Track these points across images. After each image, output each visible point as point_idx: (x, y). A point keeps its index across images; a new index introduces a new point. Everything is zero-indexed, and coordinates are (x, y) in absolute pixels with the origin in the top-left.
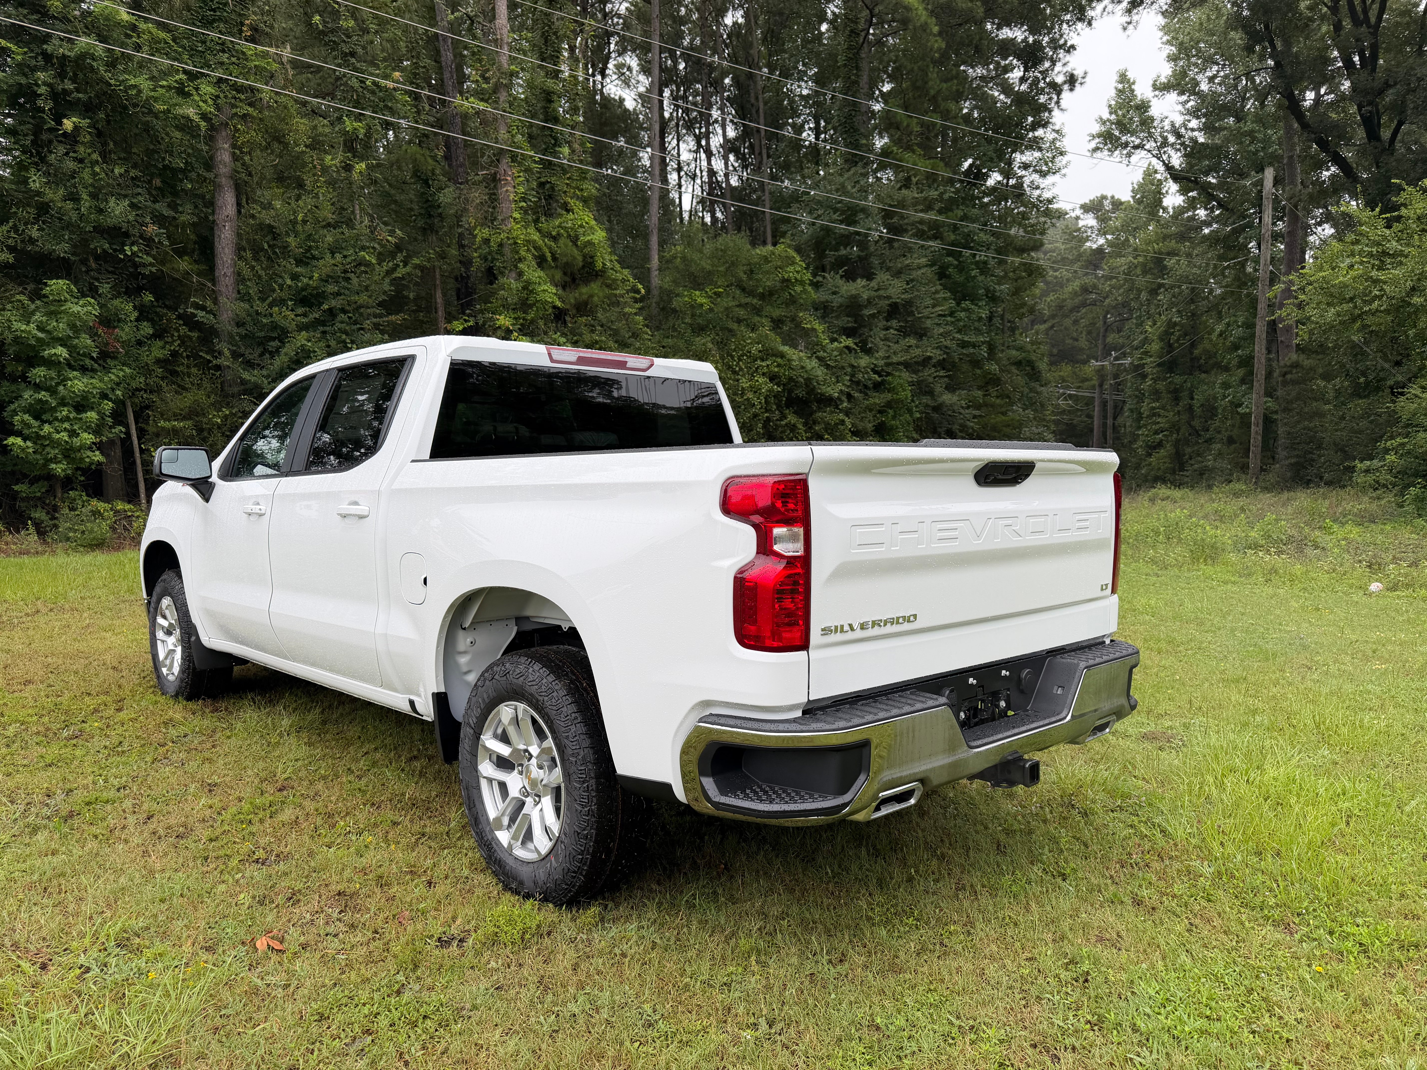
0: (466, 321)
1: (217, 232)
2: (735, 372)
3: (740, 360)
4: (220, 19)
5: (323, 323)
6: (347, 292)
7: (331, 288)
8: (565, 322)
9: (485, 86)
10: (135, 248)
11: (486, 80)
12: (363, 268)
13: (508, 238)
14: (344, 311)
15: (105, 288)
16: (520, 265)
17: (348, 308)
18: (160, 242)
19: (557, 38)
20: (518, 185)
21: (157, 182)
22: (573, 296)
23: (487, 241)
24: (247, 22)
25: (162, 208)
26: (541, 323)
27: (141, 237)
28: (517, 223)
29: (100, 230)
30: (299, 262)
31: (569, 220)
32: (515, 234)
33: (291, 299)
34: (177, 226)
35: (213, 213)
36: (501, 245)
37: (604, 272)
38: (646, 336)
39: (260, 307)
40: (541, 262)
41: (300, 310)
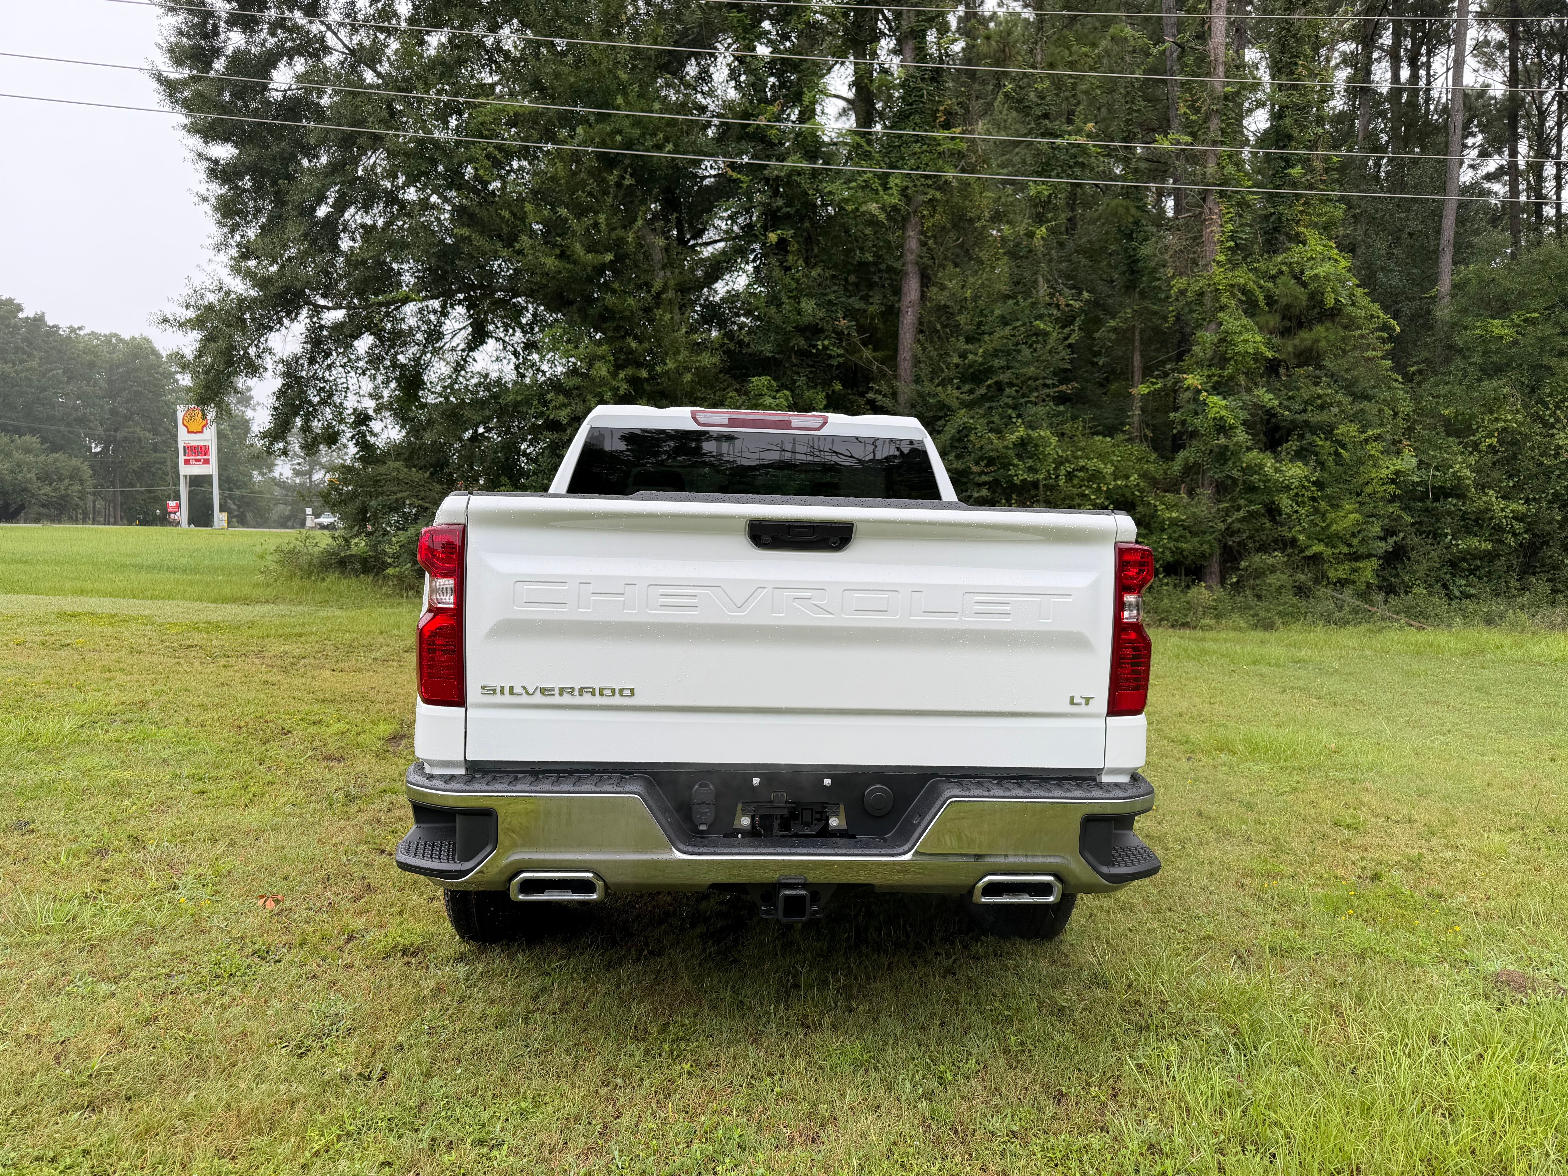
0: (1153, 383)
1: (901, 319)
2: (1545, 424)
3: (1557, 407)
4: (916, 111)
5: (991, 399)
6: (1017, 365)
7: (997, 363)
8: (1278, 375)
9: (1193, 118)
10: (826, 342)
11: (1197, 111)
12: (1034, 339)
13: (1209, 285)
14: (1011, 384)
15: (801, 381)
16: (1221, 315)
17: (1015, 381)
18: (849, 334)
19: (1297, 40)
20: (1226, 222)
21: (852, 278)
22: (1290, 345)
23: (1183, 292)
24: (941, 108)
25: (856, 303)
26: (1242, 379)
27: (834, 332)
28: (1222, 266)
29: (801, 330)
30: (969, 340)
31: (1296, 254)
32: (1216, 279)
33: (956, 378)
34: (866, 318)
35: (899, 301)
36: (1201, 294)
37: (1340, 310)
38: (1396, 385)
39: (928, 387)
40: (1250, 307)
41: (967, 387)
